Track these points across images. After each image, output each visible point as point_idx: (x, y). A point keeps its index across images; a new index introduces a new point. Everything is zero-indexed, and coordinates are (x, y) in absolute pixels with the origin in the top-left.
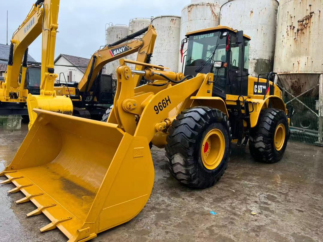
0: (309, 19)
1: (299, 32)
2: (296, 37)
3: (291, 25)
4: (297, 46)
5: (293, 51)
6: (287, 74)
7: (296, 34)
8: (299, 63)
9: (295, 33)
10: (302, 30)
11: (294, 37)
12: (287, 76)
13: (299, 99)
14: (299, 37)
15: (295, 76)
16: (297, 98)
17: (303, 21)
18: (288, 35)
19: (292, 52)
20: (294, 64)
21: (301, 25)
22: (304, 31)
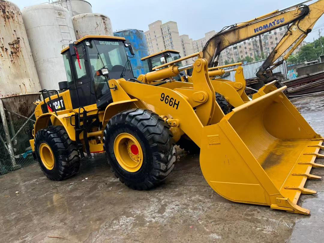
0: (18, 44)
1: (14, 54)
2: (13, 59)
3: (2, 47)
4: (17, 68)
5: (14, 72)
6: (16, 96)
7: (12, 56)
8: (24, 85)
9: (10, 55)
10: (16, 53)
11: (10, 60)
12: (16, 98)
13: (33, 119)
14: (15, 59)
15: (24, 98)
16: (31, 118)
17: (13, 44)
18: (2, 56)
19: (14, 74)
20: (20, 86)
21: (13, 48)
22: (17, 54)
